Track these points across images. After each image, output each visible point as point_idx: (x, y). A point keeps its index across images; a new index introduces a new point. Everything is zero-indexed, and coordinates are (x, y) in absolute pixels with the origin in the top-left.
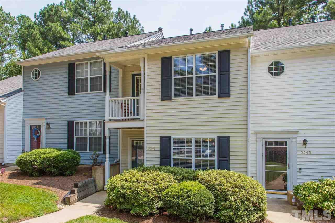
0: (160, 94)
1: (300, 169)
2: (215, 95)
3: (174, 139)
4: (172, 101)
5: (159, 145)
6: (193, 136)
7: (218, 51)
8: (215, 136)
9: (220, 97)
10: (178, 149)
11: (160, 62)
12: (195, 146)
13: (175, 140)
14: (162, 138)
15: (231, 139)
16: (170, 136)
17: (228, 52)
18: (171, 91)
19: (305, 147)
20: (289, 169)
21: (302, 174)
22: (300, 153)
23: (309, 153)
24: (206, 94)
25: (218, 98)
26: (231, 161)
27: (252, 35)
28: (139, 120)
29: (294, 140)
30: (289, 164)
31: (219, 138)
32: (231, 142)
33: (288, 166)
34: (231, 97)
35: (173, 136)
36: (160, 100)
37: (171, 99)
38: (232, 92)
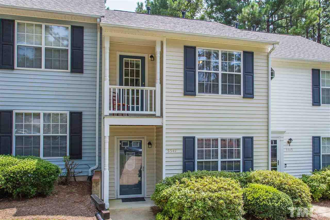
0: (182, 87)
1: (286, 164)
2: (240, 94)
3: (198, 140)
4: (196, 96)
5: (181, 147)
6: (219, 137)
7: (242, 51)
8: (240, 137)
9: (244, 97)
10: (203, 150)
11: (182, 50)
12: (221, 147)
13: (200, 141)
14: (185, 138)
15: (254, 139)
16: (195, 137)
17: (252, 54)
18: (195, 86)
19: (290, 146)
20: (278, 165)
21: (287, 168)
22: (285, 150)
23: (291, 150)
24: (230, 92)
25: (242, 98)
26: (254, 161)
27: (277, 44)
28: (154, 116)
29: (282, 139)
30: (278, 161)
31: (244, 138)
32: (254, 143)
33: (278, 163)
34: (254, 99)
35: (197, 137)
36: (182, 95)
37: (195, 95)
38: (255, 94)
